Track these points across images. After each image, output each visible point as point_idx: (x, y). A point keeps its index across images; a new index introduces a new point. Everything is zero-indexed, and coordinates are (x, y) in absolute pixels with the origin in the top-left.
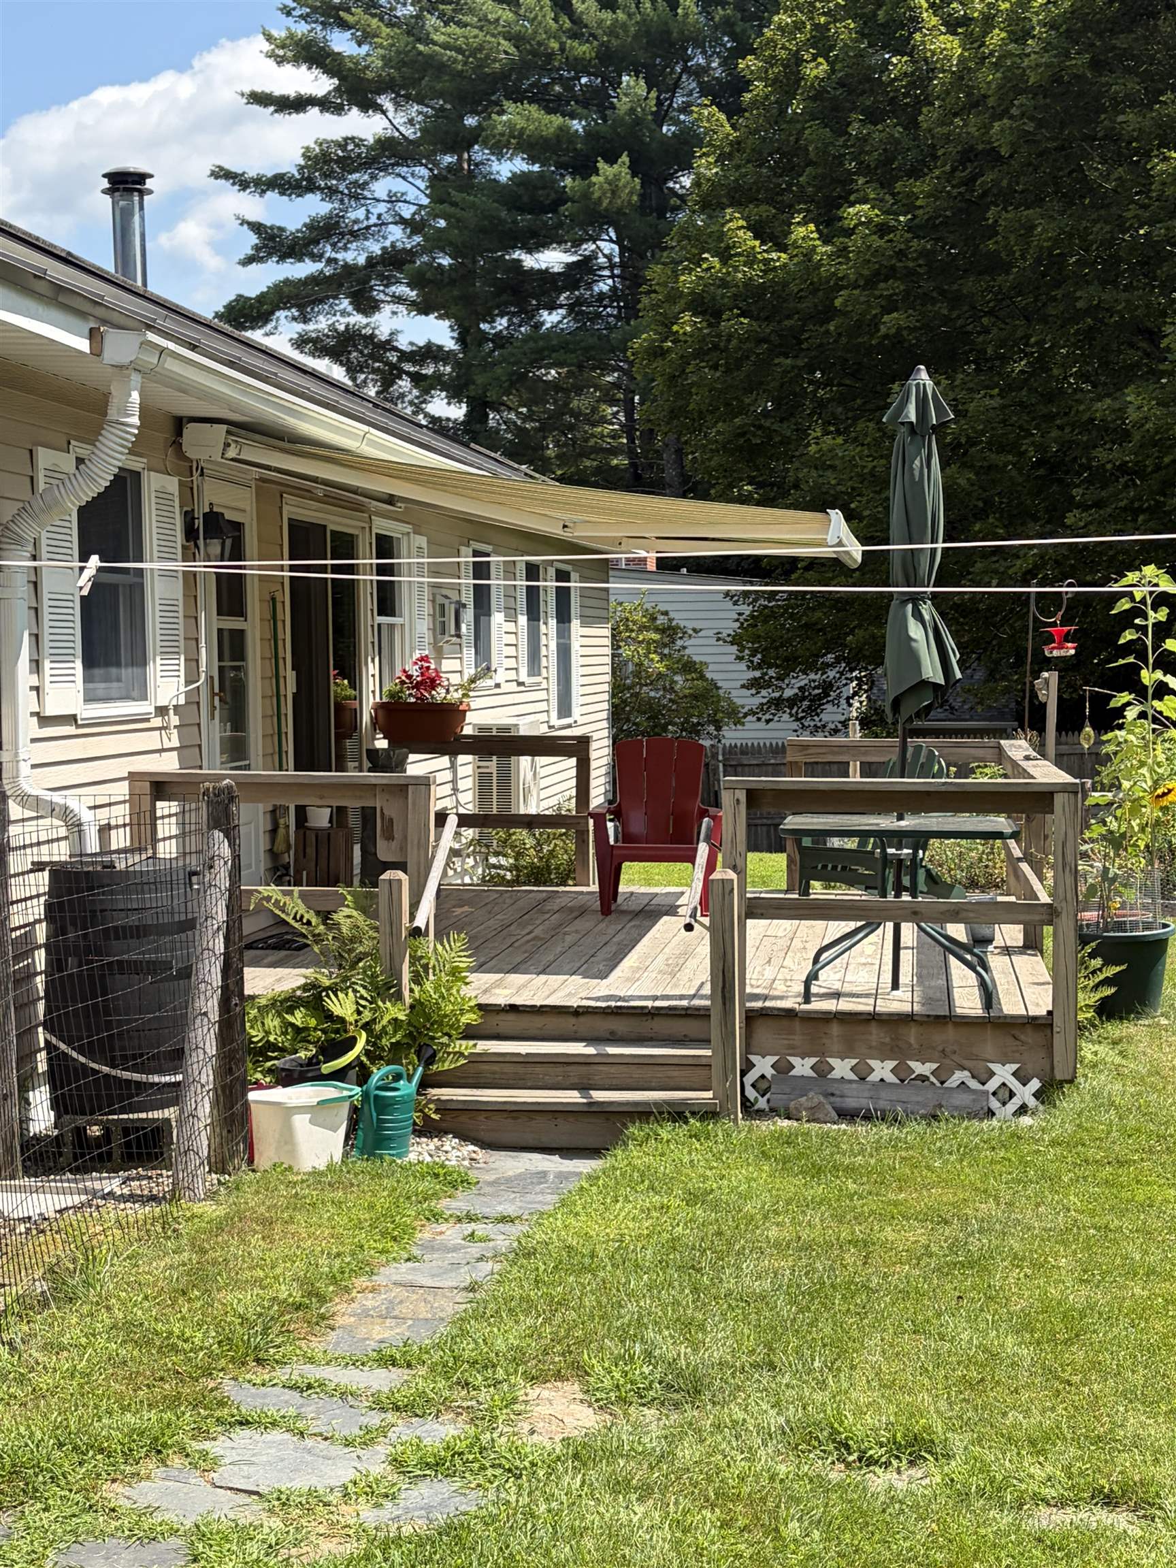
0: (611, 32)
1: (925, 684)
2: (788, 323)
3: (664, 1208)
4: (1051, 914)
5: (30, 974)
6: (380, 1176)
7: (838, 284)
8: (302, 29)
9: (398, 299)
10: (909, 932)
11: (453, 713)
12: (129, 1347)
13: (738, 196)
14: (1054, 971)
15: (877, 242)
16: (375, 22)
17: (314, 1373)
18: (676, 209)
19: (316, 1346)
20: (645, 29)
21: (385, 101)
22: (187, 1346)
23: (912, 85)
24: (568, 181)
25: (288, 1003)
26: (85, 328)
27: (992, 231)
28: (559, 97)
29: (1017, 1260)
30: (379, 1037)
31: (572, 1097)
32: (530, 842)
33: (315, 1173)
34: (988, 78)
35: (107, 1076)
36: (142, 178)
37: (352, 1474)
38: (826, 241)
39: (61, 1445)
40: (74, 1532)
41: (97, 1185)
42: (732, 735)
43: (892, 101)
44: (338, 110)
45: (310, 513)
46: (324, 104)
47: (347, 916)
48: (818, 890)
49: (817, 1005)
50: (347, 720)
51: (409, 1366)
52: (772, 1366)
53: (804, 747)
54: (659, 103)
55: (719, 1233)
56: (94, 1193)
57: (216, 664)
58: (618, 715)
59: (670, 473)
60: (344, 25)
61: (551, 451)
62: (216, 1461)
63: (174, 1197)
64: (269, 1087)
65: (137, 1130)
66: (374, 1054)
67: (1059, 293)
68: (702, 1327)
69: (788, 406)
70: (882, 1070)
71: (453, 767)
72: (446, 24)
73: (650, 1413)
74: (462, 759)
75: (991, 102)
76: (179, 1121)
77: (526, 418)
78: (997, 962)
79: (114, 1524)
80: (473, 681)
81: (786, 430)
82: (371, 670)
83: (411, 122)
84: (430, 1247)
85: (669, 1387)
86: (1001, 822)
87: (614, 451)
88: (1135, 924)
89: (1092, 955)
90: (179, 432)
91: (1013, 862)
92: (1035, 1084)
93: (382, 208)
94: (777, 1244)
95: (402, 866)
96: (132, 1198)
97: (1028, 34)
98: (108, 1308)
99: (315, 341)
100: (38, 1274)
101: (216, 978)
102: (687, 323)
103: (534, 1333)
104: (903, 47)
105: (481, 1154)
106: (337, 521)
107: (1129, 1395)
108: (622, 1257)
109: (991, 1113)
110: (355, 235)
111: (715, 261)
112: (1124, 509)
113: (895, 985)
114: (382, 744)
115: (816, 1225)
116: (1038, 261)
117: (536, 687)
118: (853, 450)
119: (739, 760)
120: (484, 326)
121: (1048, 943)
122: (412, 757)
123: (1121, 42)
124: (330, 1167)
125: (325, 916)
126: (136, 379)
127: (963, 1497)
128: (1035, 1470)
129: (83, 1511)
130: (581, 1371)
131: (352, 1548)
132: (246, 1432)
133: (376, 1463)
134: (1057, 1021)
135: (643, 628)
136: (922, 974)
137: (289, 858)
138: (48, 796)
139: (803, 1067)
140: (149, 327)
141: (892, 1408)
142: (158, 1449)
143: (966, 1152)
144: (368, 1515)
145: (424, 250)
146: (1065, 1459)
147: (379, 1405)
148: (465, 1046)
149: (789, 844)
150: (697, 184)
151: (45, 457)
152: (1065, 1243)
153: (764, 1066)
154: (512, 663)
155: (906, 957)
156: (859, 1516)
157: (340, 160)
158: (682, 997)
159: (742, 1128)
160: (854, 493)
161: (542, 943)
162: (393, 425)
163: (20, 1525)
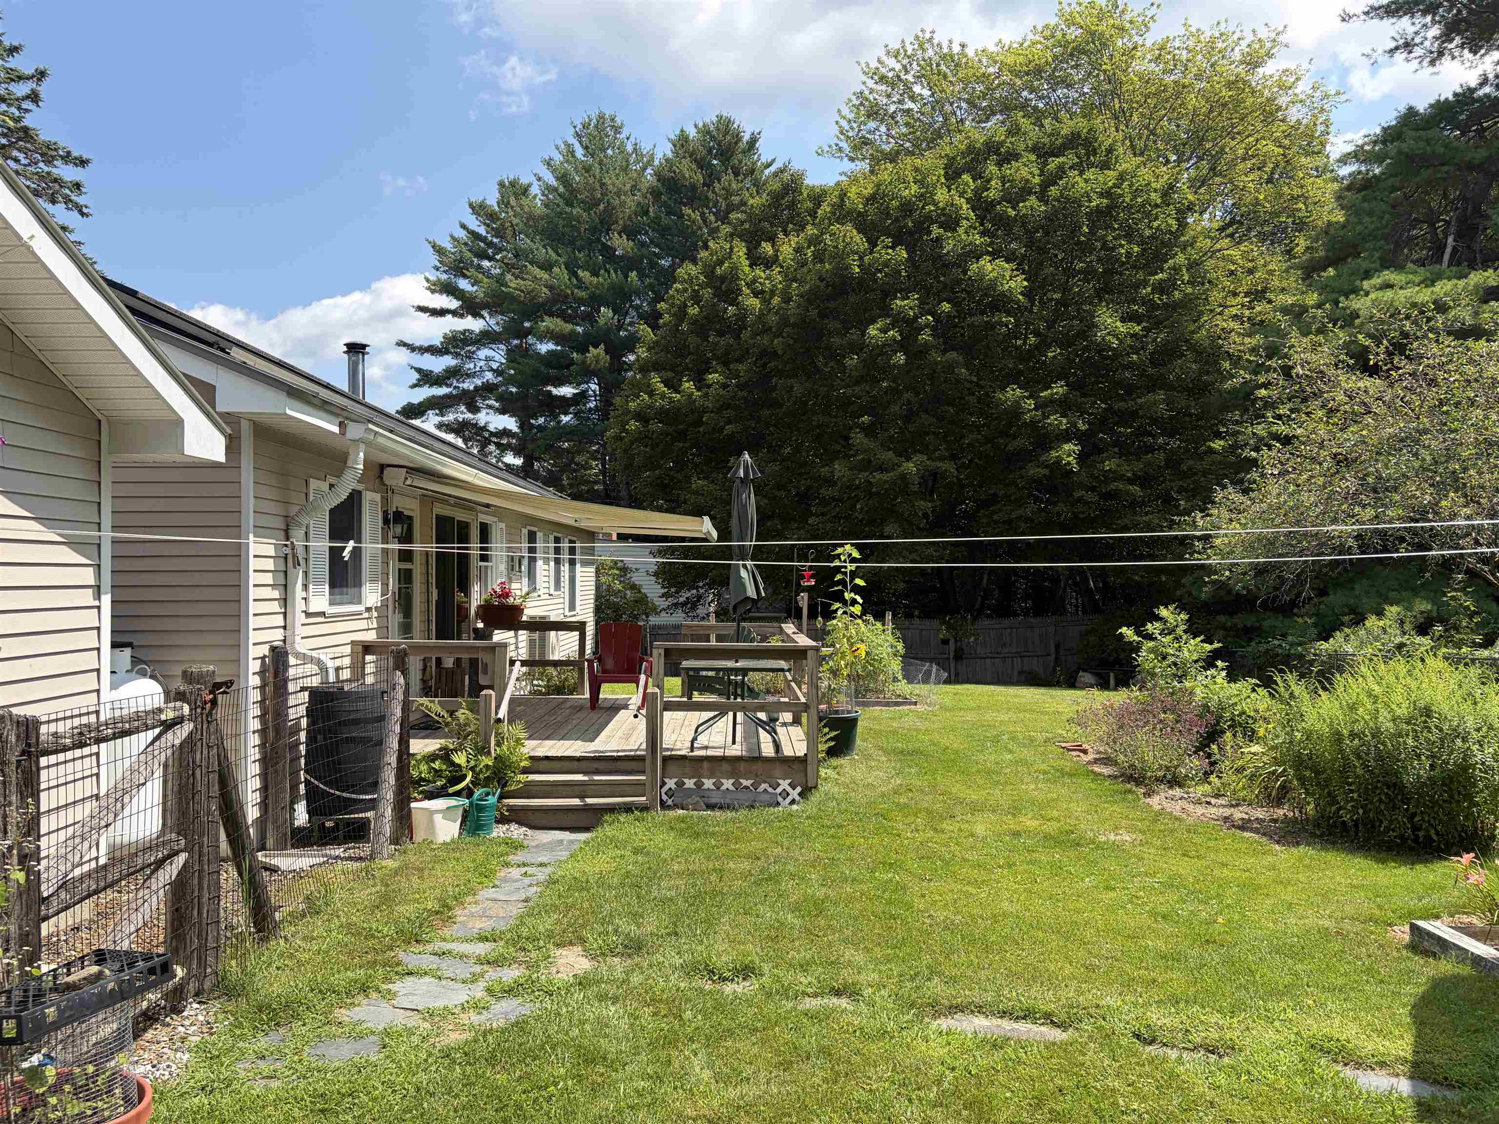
0: (596, 287)
1: (748, 598)
2: (681, 427)
3: (622, 857)
4: (806, 707)
5: (298, 744)
6: (478, 845)
7: (705, 410)
8: (444, 277)
9: (490, 407)
10: (740, 716)
11: (517, 610)
12: (349, 936)
13: (657, 367)
14: (807, 734)
15: (722, 392)
16: (480, 276)
17: (446, 946)
18: (626, 371)
19: (446, 932)
20: (613, 286)
21: (485, 313)
22: (379, 935)
23: (737, 320)
24: (575, 355)
25: (431, 758)
26: (337, 421)
27: (775, 388)
28: (570, 316)
29: (792, 876)
30: (478, 774)
31: (576, 802)
32: (555, 673)
33: (445, 843)
34: (773, 319)
35: (339, 796)
36: (364, 346)
37: (466, 998)
38: (698, 390)
39: (312, 990)
40: (319, 1036)
41: (332, 852)
42: (654, 620)
43: (729, 327)
44: (462, 316)
45: (446, 511)
46: (454, 313)
47: (463, 714)
48: (697, 697)
49: (697, 753)
50: (463, 612)
51: (495, 941)
52: (676, 934)
53: (690, 627)
54: (619, 321)
55: (650, 868)
56: (331, 857)
57: (397, 586)
58: (598, 610)
59: (624, 493)
60: (465, 276)
61: (565, 482)
62: (395, 994)
63: (372, 857)
64: (421, 800)
65: (353, 823)
66: (475, 783)
67: (804, 418)
68: (642, 917)
69: (681, 466)
70: (728, 784)
71: (516, 636)
72: (516, 278)
73: (617, 960)
74: (520, 632)
75: (774, 330)
76: (375, 819)
77: (553, 465)
78: (781, 730)
79: (340, 1030)
80: (528, 594)
81: (679, 476)
82: (476, 589)
83: (498, 323)
84: (505, 880)
85: (626, 946)
86: (783, 664)
87: (596, 482)
88: (843, 712)
89: (824, 727)
90: (382, 472)
91: (788, 682)
92: (799, 789)
93: (482, 363)
94: (678, 873)
95: (491, 687)
96: (350, 858)
97: (790, 299)
98: (338, 917)
99: (447, 426)
100: (301, 899)
101: (395, 745)
102: (633, 425)
103: (558, 922)
104: (734, 302)
105: (530, 832)
106: (460, 515)
107: (846, 941)
108: (602, 882)
109: (778, 804)
110: (468, 376)
111: (646, 397)
112: (834, 517)
113: (734, 742)
114: (480, 625)
115: (698, 862)
116: (795, 403)
117: (559, 597)
118: (712, 487)
119: (658, 632)
120: (532, 421)
121: (804, 720)
122: (496, 632)
123: (832, 305)
124: (453, 841)
125: (452, 713)
126: (362, 446)
127: (769, 995)
128: (803, 980)
129: (324, 1024)
130: (582, 941)
131: (468, 1036)
132: (410, 979)
133: (478, 991)
134: (809, 758)
135: (611, 568)
136: (746, 738)
137: (433, 683)
138: (309, 653)
139: (690, 783)
140: (369, 421)
141: (735, 952)
142: (364, 990)
143: (768, 823)
144: (474, 1018)
145: (502, 384)
146: (817, 974)
147: (480, 961)
148: (522, 777)
149: (683, 673)
150: (637, 360)
151: (314, 484)
152: (814, 867)
153: (671, 783)
154: (546, 585)
155: (738, 727)
156: (719, 1007)
157: (461, 340)
158: (631, 751)
159: (660, 815)
160: (713, 507)
161: (560, 725)
162: (490, 470)
163: (290, 1034)
